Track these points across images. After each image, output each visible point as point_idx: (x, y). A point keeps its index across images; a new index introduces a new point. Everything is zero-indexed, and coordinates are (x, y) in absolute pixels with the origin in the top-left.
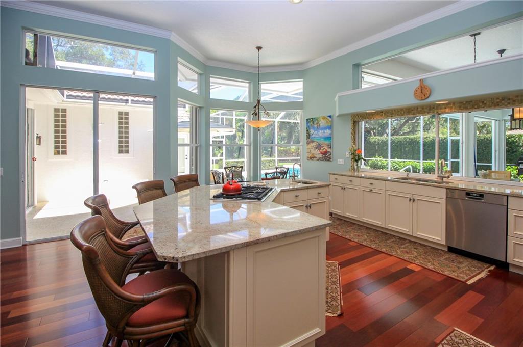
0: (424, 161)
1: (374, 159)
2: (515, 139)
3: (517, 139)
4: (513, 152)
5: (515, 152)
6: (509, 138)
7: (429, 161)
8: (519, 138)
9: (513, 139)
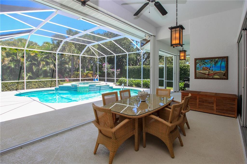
0: (143, 80)
1: (121, 79)
2: (186, 67)
3: (187, 67)
4: (185, 74)
5: (186, 74)
6: (183, 67)
7: (145, 80)
8: (188, 67)
9: (185, 67)
